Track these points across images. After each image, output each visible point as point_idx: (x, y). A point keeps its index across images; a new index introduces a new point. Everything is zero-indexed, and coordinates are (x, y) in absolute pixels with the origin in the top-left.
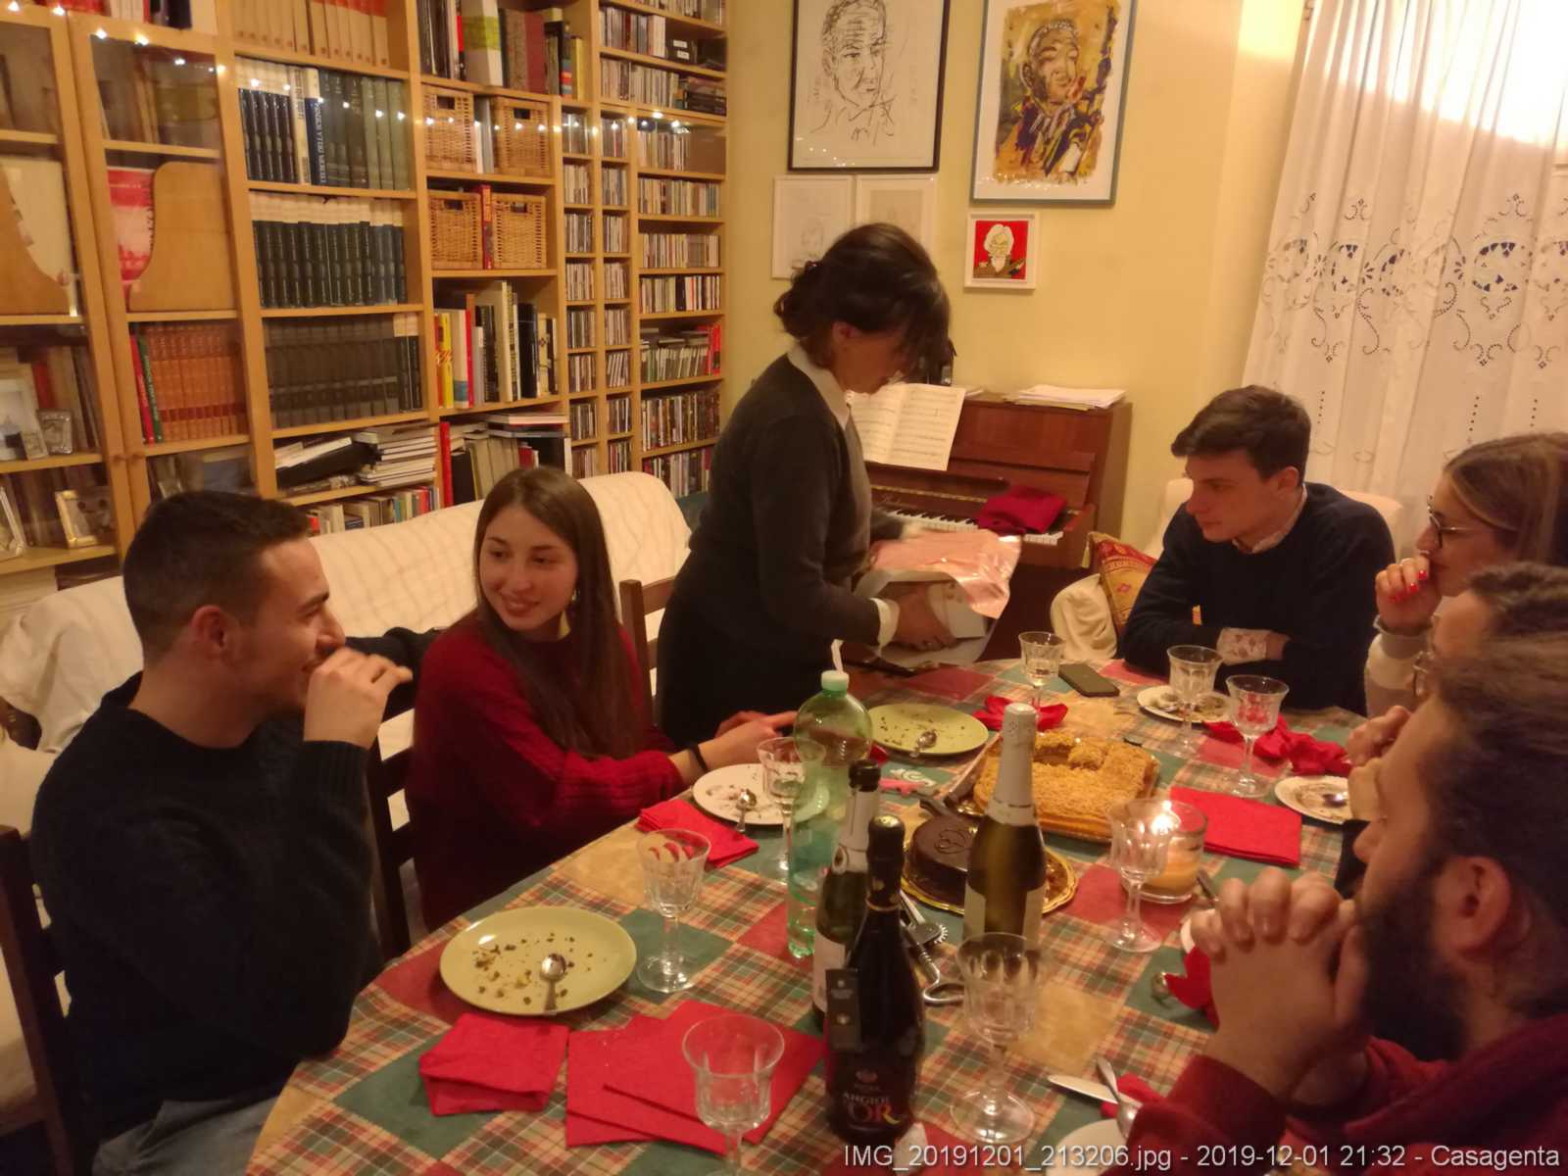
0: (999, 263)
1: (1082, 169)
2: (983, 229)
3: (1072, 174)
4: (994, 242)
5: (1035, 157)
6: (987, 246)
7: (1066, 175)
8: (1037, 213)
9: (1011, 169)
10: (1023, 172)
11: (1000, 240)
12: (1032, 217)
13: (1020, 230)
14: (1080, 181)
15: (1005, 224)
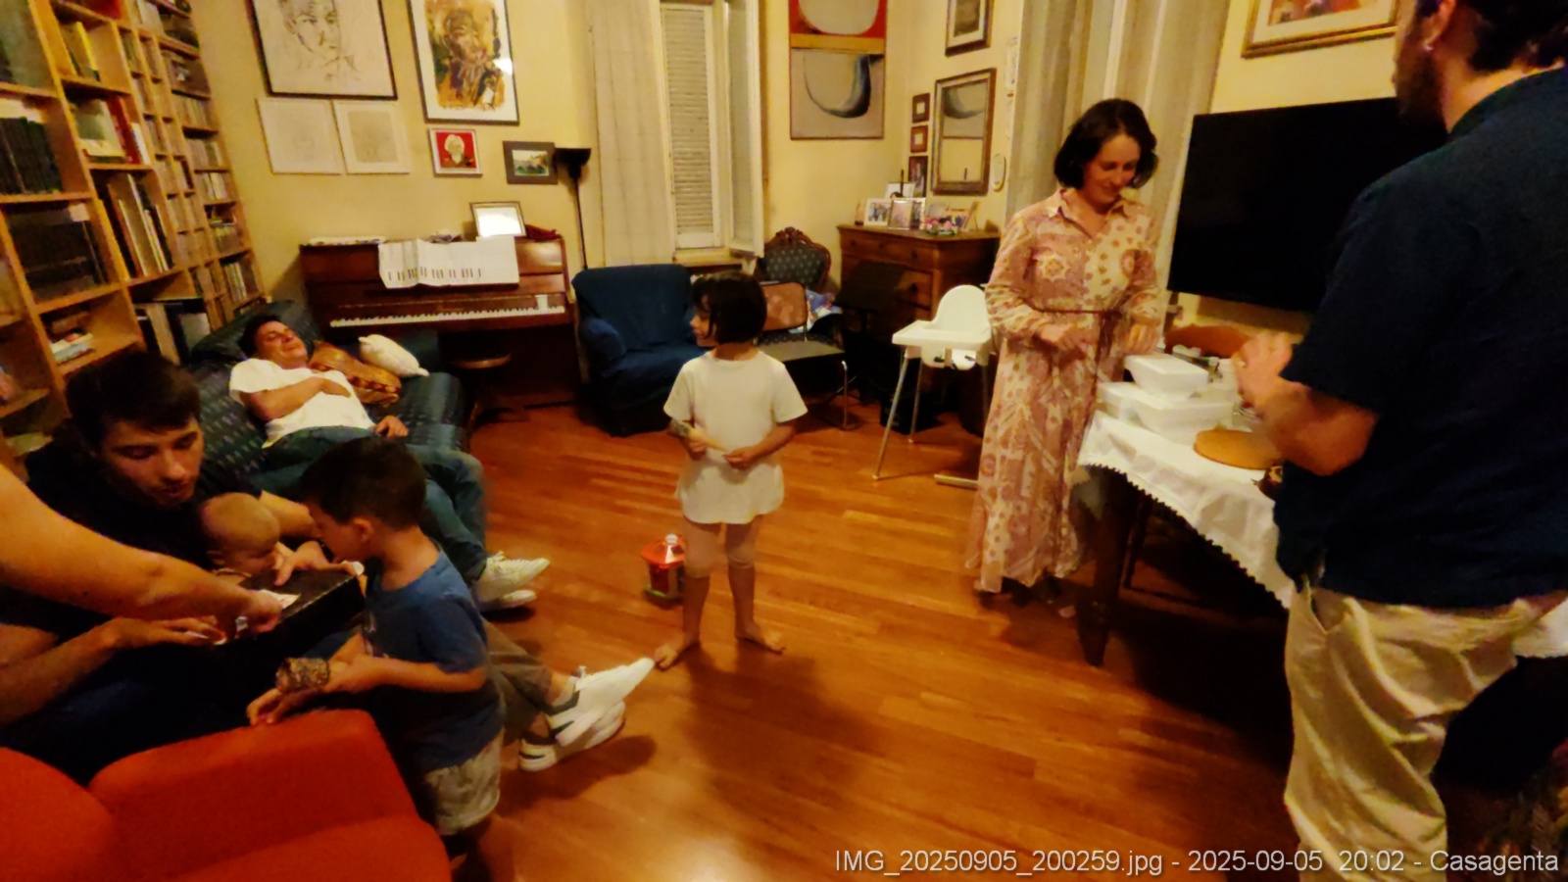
0: (457, 159)
1: (496, 101)
2: (442, 138)
3: (492, 105)
4: (451, 145)
5: (464, 94)
6: (447, 147)
7: (487, 106)
8: (478, 128)
9: (450, 100)
10: (459, 102)
11: (455, 145)
12: (474, 130)
13: (467, 138)
14: (497, 109)
15: (457, 134)
